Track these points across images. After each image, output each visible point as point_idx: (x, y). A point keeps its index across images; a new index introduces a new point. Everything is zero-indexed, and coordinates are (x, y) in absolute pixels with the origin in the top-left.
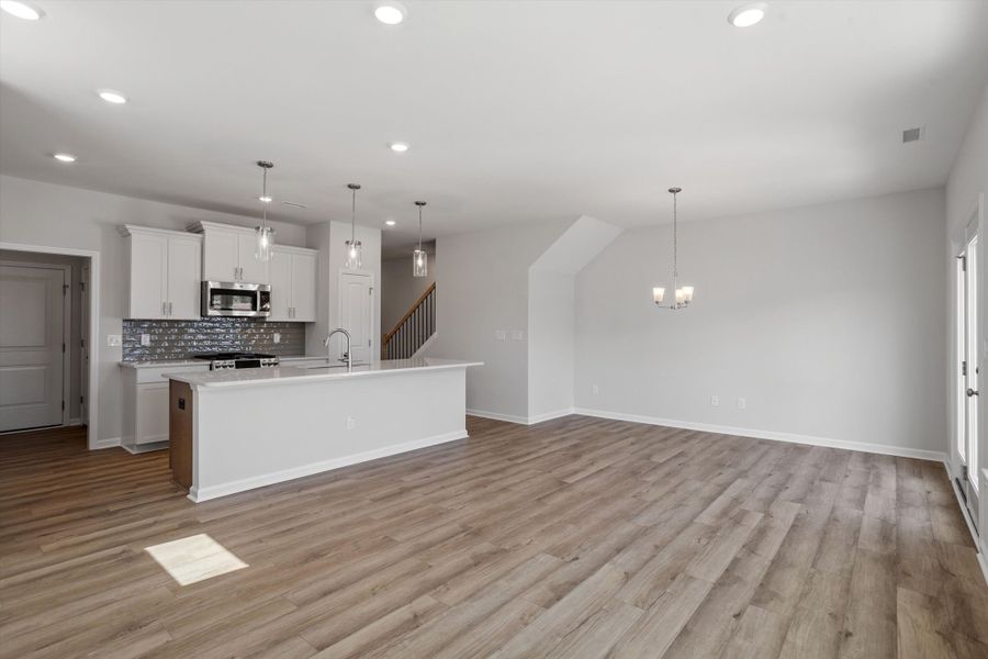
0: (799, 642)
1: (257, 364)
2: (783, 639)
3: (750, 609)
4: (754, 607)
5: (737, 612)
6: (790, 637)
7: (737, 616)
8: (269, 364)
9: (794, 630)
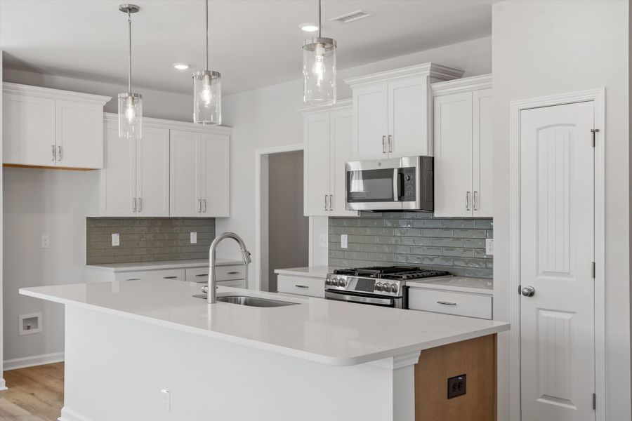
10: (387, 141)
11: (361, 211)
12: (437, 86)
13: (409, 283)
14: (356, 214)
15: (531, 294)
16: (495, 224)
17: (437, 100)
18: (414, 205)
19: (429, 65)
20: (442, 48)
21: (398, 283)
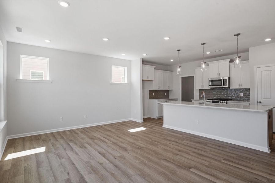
0: (50, 178)
1: (218, 102)
2: (54, 176)
3: (67, 177)
4: (67, 178)
5: (69, 174)
6: (53, 178)
7: (68, 173)
8: (223, 103)
9: (53, 180)
10: (219, 74)
11: (211, 88)
12: (231, 63)
13: (227, 101)
14: (210, 88)
15: (260, 103)
16: (250, 90)
17: (231, 66)
18: (227, 86)
19: (230, 59)
20: (230, 56)
21: (225, 101)
